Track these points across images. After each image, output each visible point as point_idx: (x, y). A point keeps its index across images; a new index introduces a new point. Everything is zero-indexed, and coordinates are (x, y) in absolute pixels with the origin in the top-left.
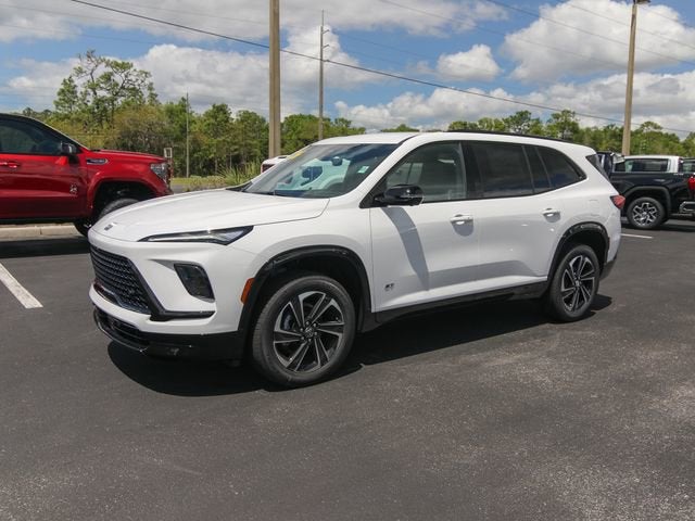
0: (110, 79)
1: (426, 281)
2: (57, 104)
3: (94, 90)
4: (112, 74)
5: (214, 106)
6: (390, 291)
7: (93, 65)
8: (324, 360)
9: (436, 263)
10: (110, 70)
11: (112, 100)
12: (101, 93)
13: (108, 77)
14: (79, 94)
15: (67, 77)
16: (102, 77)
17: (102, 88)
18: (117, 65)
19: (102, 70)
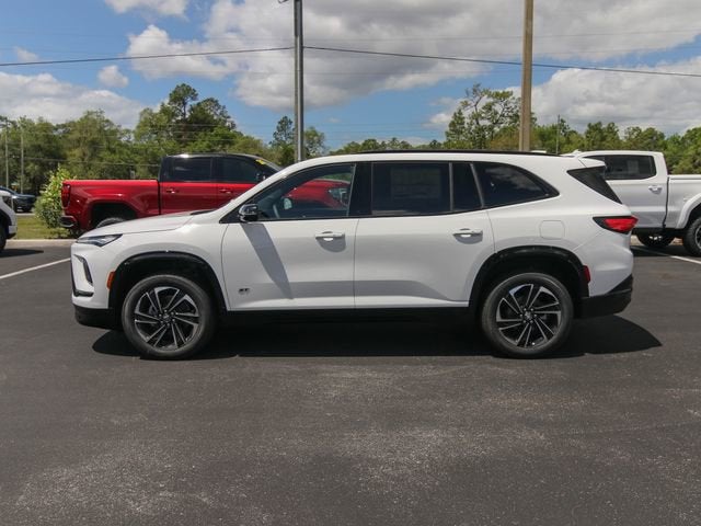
0: (490, 109)
1: (287, 290)
2: (448, 134)
3: (477, 120)
4: (493, 104)
5: (589, 125)
6: (245, 295)
7: (478, 98)
8: (180, 344)
9: (295, 275)
10: (491, 100)
11: (491, 129)
12: (482, 123)
13: (489, 107)
14: (466, 126)
15: (457, 111)
16: (484, 108)
17: (483, 118)
18: (497, 94)
19: (485, 100)
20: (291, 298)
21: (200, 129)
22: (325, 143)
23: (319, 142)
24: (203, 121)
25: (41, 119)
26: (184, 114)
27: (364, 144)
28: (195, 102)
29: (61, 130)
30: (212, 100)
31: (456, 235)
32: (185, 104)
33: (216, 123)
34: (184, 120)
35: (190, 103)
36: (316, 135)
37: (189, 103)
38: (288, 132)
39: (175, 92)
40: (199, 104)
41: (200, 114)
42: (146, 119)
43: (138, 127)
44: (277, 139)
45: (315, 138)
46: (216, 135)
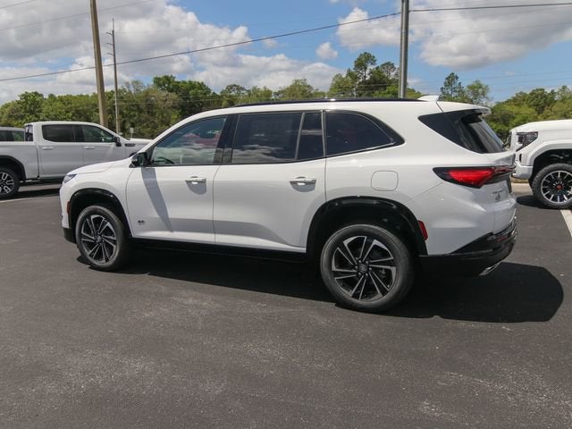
1: (168, 224)
6: (142, 226)
20: (172, 231)
21: (377, 88)
22: (489, 95)
23: (483, 94)
24: (379, 82)
25: (265, 88)
26: (365, 77)
27: (532, 94)
28: (375, 67)
29: (281, 95)
30: (388, 64)
31: (292, 183)
32: (366, 69)
33: (390, 82)
34: (364, 82)
35: (371, 67)
36: (481, 87)
37: (369, 68)
38: (454, 86)
39: (358, 59)
40: (377, 68)
41: (377, 76)
42: (337, 82)
43: (331, 89)
44: (443, 93)
45: (480, 90)
46: (388, 93)
